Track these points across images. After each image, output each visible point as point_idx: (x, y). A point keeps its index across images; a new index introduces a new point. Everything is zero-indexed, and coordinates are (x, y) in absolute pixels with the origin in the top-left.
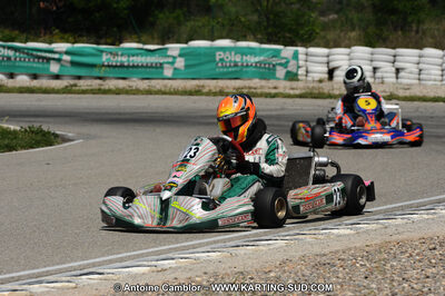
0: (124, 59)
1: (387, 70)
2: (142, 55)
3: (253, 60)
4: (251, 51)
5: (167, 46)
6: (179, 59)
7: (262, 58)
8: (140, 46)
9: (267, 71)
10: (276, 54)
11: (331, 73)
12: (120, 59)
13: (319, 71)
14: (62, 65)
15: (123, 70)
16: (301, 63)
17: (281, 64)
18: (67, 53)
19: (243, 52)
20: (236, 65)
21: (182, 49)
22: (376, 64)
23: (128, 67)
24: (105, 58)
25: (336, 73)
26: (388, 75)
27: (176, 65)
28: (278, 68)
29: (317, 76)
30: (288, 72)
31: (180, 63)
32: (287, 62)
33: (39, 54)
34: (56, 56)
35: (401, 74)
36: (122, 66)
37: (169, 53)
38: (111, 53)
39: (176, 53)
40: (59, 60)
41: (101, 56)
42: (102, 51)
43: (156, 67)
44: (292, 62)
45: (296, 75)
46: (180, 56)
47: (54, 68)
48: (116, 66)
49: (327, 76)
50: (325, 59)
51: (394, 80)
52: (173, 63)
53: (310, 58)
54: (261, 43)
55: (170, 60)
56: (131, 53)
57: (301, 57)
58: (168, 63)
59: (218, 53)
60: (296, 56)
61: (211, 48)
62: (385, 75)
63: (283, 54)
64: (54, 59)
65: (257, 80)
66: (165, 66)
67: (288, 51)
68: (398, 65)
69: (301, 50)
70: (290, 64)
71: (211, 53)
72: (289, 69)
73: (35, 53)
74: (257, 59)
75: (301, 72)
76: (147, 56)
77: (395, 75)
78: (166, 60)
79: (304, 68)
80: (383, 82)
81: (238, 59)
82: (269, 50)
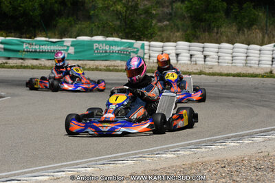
0: (37, 47)
1: (199, 56)
2: (48, 45)
3: (116, 49)
4: (116, 44)
5: (63, 39)
6: (71, 48)
7: (122, 48)
8: (47, 39)
9: (125, 56)
10: (131, 45)
12: (34, 47)
15: (36, 54)
16: (146, 51)
17: (133, 52)
18: (1, 43)
19: (111, 44)
20: (106, 52)
21: (73, 41)
22: (192, 52)
23: (40, 52)
24: (25, 47)
26: (201, 59)
27: (69, 52)
28: (132, 54)
31: (72, 50)
32: (138, 51)
35: (207, 59)
36: (36, 51)
37: (65, 44)
38: (29, 44)
39: (69, 44)
41: (22, 45)
42: (23, 42)
44: (141, 51)
46: (72, 45)
48: (32, 51)
50: (161, 49)
51: (203, 63)
52: (67, 50)
53: (151, 48)
54: (122, 38)
55: (66, 48)
56: (41, 44)
57: (146, 47)
58: (64, 50)
59: (95, 45)
60: (143, 47)
61: (91, 41)
62: (197, 59)
63: (135, 46)
65: (119, 61)
67: (138, 44)
68: (205, 53)
69: (146, 43)
71: (91, 44)
72: (139, 55)
74: (119, 48)
75: (146, 56)
76: (51, 45)
77: (203, 60)
78: (62, 48)
79: (148, 55)
80: (196, 64)
81: (107, 48)
82: (127, 43)
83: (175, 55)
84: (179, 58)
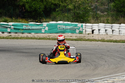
0: (30, 27)
2: (34, 26)
3: (69, 27)
4: (68, 25)
5: (43, 23)
6: (46, 27)
7: (72, 27)
8: (35, 23)
9: (73, 31)
10: (76, 25)
11: (93, 31)
12: (28, 27)
13: (89, 31)
14: (11, 29)
15: (29, 31)
16: (84, 28)
17: (77, 29)
18: (12, 25)
19: (66, 25)
20: (64, 29)
21: (47, 24)
22: (106, 29)
23: (31, 29)
24: (24, 27)
25: (94, 31)
26: (110, 32)
27: (46, 29)
28: (77, 30)
29: (89, 32)
30: (80, 31)
31: (47, 28)
32: (79, 28)
33: (4, 26)
34: (9, 26)
35: (114, 32)
36: (29, 29)
37: (44, 25)
38: (26, 25)
39: (45, 25)
40: (10, 28)
41: (23, 26)
42: (23, 25)
43: (39, 30)
44: (81, 28)
45: (82, 32)
46: (47, 26)
47: (9, 30)
48: (27, 29)
49: (92, 32)
50: (91, 27)
51: (112, 34)
52: (44, 28)
53: (86, 27)
54: (71, 22)
55: (44, 27)
56: (32, 25)
57: (84, 26)
58: (43, 28)
59: (58, 25)
60: (82, 26)
61: (56, 24)
62: (108, 32)
63: (78, 26)
64: (9, 27)
65: (70, 34)
66: (42, 29)
68: (113, 29)
69: (84, 24)
70: (80, 29)
72: (80, 30)
73: (3, 25)
74: (70, 27)
75: (84, 31)
76: (37, 26)
77: (112, 32)
78: (42, 28)
79: (85, 30)
80: (107, 35)
81: (64, 27)
82: (74, 24)
83: (98, 30)
84: (100, 31)
